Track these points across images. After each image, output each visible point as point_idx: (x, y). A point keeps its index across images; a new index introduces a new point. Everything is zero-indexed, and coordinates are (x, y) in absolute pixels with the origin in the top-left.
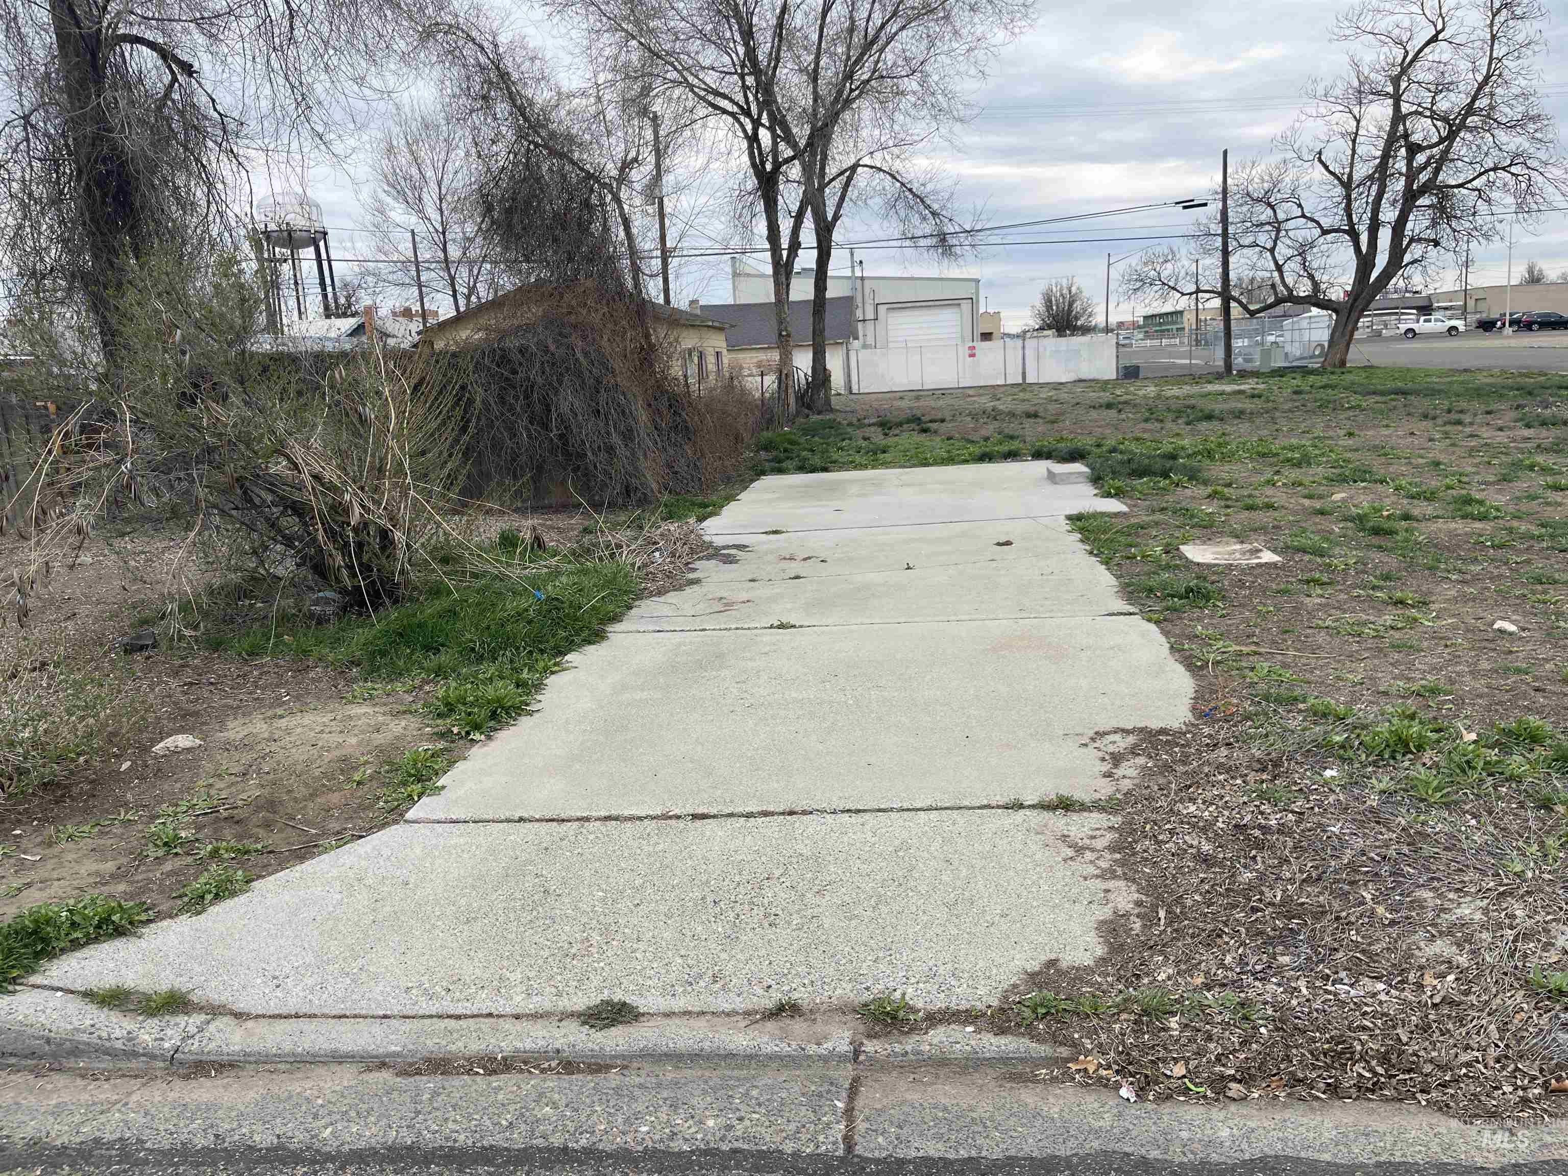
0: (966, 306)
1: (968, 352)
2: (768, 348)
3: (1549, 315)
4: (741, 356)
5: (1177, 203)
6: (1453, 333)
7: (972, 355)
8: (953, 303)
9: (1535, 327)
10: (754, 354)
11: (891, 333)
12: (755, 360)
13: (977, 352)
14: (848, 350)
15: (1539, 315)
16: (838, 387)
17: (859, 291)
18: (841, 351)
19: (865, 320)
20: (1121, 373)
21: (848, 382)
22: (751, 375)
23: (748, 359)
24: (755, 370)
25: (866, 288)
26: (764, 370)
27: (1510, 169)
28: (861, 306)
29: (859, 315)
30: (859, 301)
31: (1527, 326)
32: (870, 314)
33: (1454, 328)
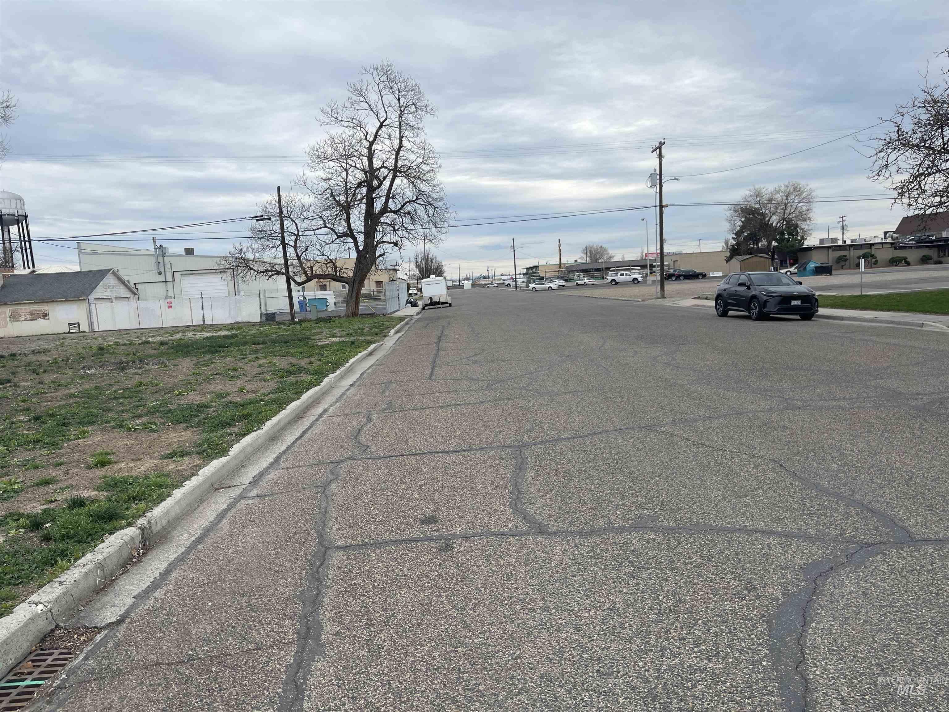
0: (230, 273)
1: (167, 305)
2: (35, 303)
4: (18, 308)
5: (253, 218)
6: (636, 282)
7: (170, 307)
8: (222, 271)
9: (681, 278)
10: (27, 307)
11: (184, 290)
12: (28, 311)
13: (173, 305)
14: (90, 305)
15: (683, 272)
16: (84, 327)
17: (162, 264)
18: (84, 305)
19: (166, 282)
20: (264, 319)
21: (91, 325)
22: (26, 320)
23: (24, 310)
24: (28, 317)
25: (166, 262)
26: (35, 316)
27: (417, 201)
28: (163, 273)
29: (162, 278)
30: (162, 270)
31: (678, 277)
32: (170, 278)
33: (635, 279)
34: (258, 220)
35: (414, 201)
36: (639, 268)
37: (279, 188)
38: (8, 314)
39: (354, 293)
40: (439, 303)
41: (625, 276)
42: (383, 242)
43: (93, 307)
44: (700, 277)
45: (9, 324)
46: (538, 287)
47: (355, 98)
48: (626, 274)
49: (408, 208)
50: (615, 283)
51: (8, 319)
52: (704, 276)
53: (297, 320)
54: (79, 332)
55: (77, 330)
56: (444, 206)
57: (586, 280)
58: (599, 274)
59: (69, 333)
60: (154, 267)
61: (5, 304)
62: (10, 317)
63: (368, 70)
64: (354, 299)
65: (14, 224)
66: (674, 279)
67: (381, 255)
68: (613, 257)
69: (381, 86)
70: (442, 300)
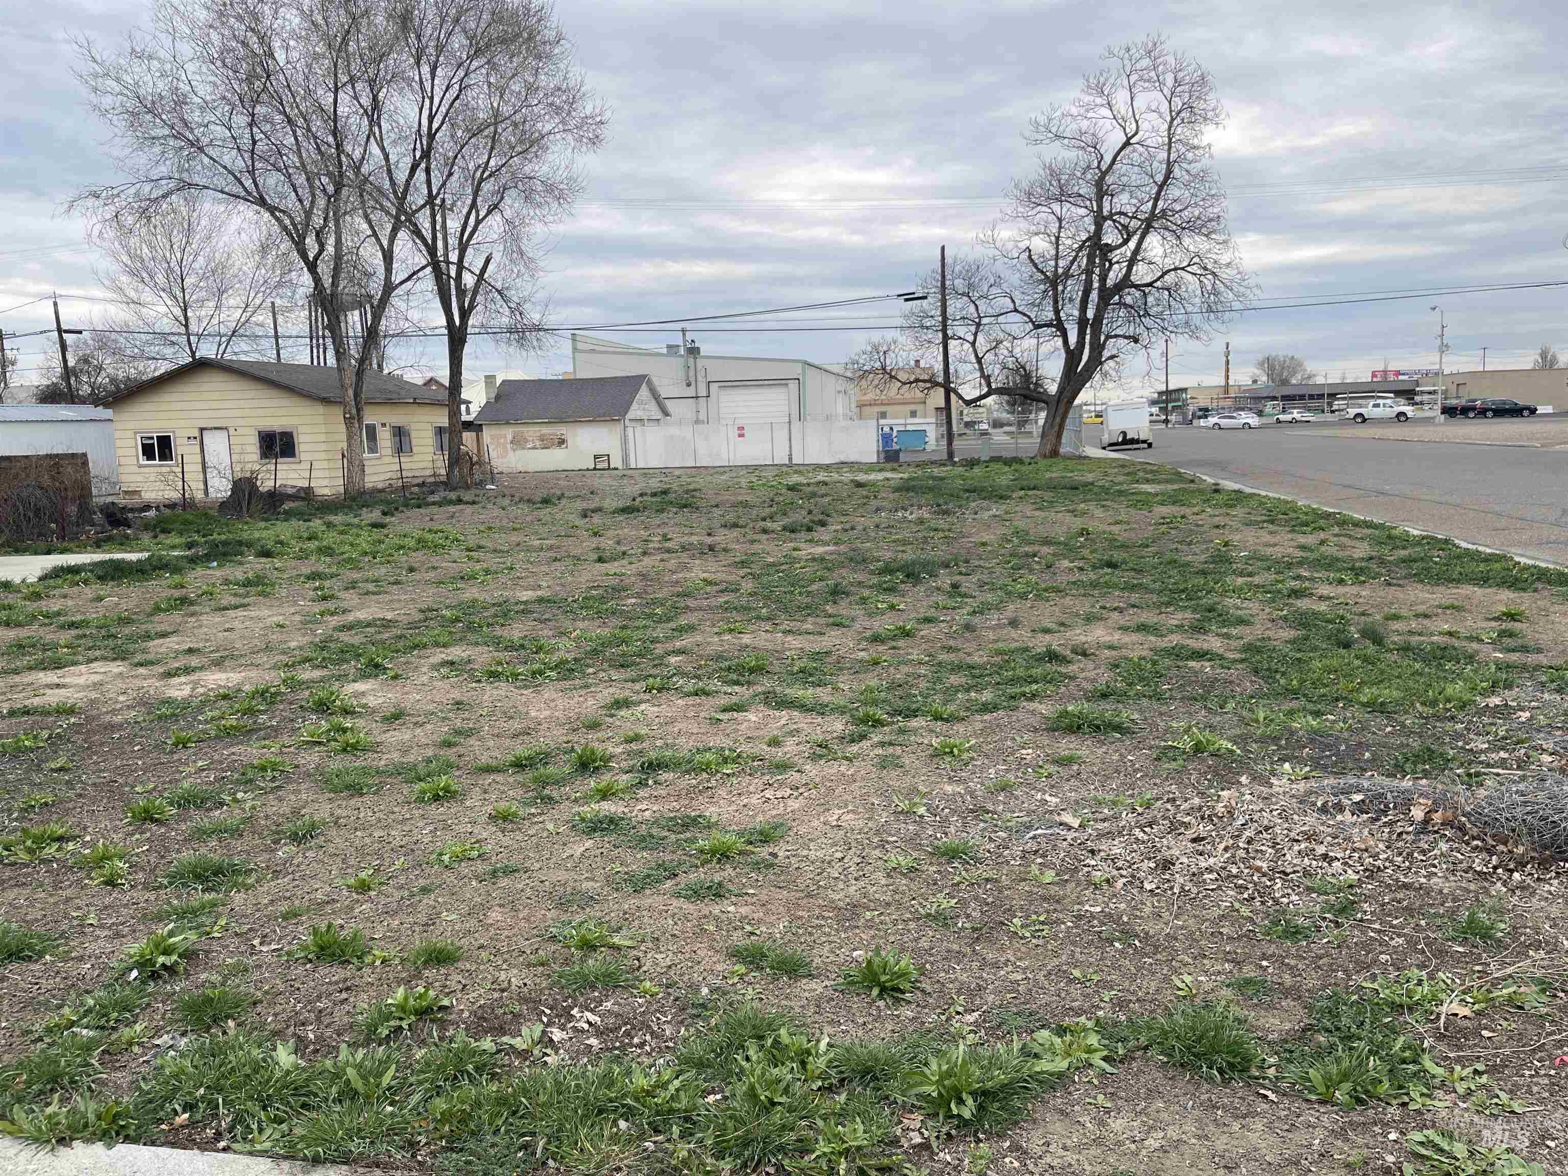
0: (793, 385)
1: (737, 432)
2: (549, 422)
3: (1504, 402)
4: (525, 429)
5: (899, 296)
6: (1403, 419)
7: (741, 436)
8: (782, 382)
9: (1490, 414)
10: (537, 428)
11: (722, 411)
12: (539, 434)
13: (744, 433)
14: (625, 427)
15: (1493, 403)
16: (616, 462)
17: (692, 368)
18: (619, 427)
19: (697, 397)
20: (882, 456)
21: (625, 458)
22: (534, 448)
23: (532, 432)
24: (538, 443)
25: (699, 366)
26: (547, 443)
27: (1189, 269)
28: (693, 383)
29: (691, 392)
30: (692, 380)
31: (1482, 412)
32: (703, 392)
33: (1403, 414)
34: (906, 300)
35: (1183, 269)
36: (1392, 395)
37: (943, 248)
38: (510, 437)
39: (1058, 420)
40: (1137, 441)
41: (1381, 408)
42: (1116, 336)
43: (630, 431)
44: (1526, 413)
45: (511, 453)
46: (1224, 422)
47: (1087, 99)
48: (1384, 405)
49: (1169, 279)
50: (1362, 419)
51: (509, 446)
52: (1533, 411)
53: (956, 459)
54: (609, 469)
55: (606, 465)
56: (1239, 276)
57: (1296, 414)
58: (1314, 404)
59: (595, 469)
60: (681, 374)
61: (508, 423)
62: (511, 442)
63: (1116, 52)
64: (1056, 428)
65: (353, 309)
66: (1471, 415)
67: (1112, 357)
68: (1315, 375)
69: (1133, 78)
70: (1142, 438)
